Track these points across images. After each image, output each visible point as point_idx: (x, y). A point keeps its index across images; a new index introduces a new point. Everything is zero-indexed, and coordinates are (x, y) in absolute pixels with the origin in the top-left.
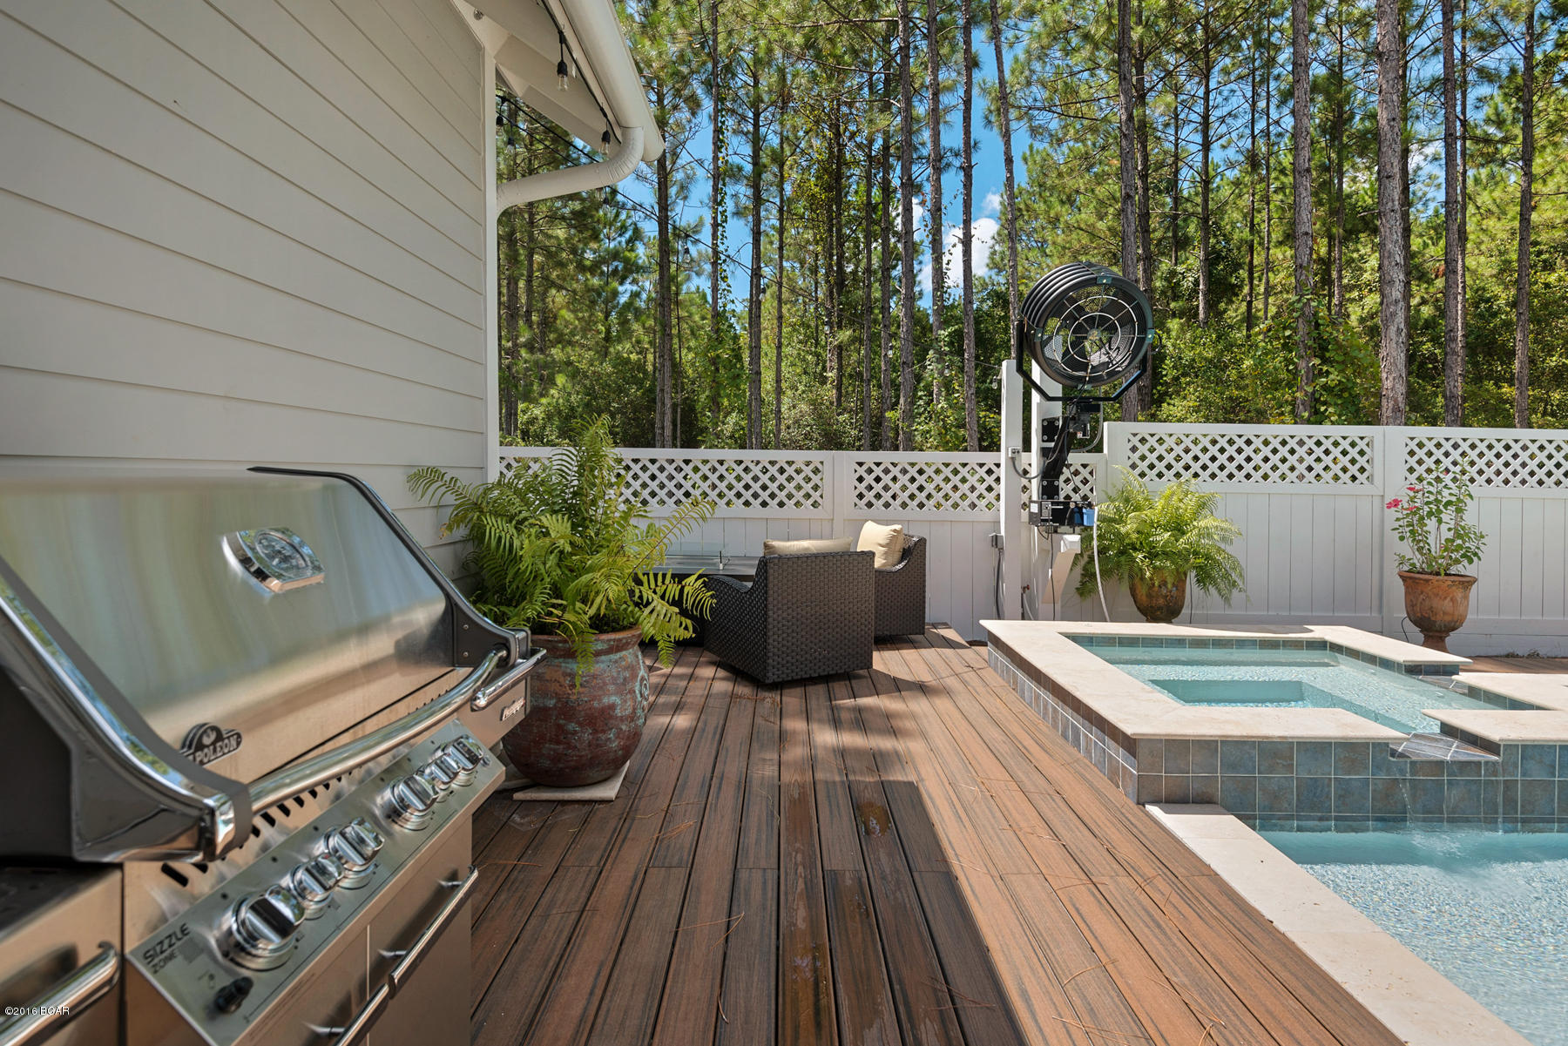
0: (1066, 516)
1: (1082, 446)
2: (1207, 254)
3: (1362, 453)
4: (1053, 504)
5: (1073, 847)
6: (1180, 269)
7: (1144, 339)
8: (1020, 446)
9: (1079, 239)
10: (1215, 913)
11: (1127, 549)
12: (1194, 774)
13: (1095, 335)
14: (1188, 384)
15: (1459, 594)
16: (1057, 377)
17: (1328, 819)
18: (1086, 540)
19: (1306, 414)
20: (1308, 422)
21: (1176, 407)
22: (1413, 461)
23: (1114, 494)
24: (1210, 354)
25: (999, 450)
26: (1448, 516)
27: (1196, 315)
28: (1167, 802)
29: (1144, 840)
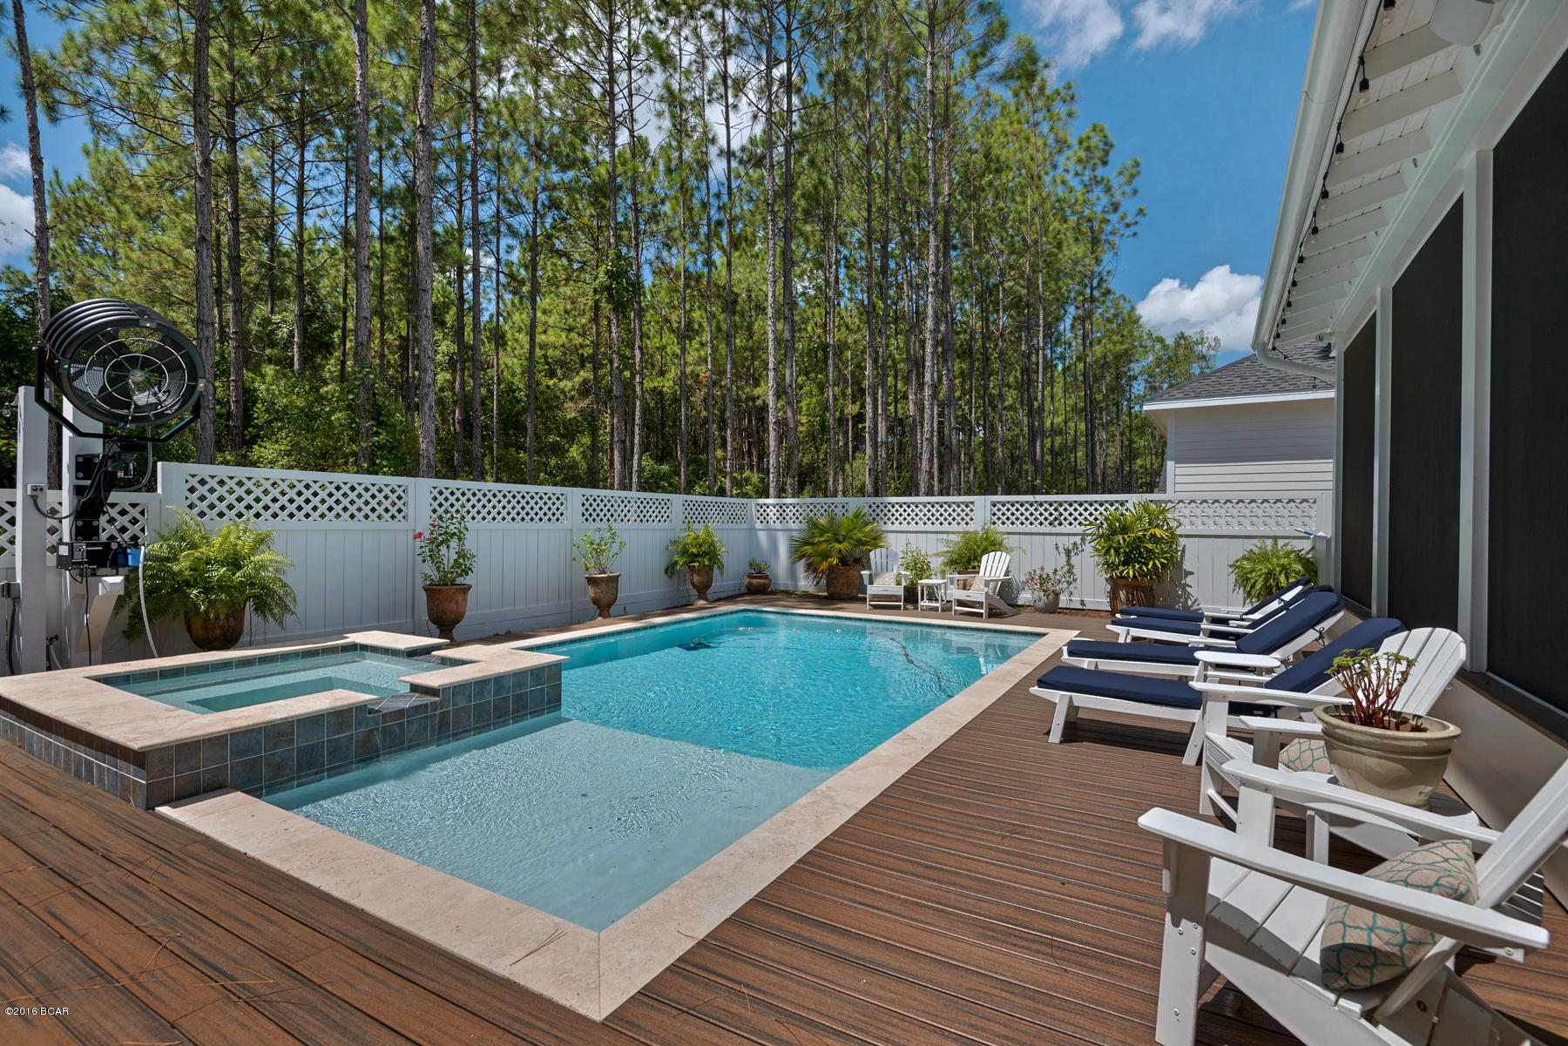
0: (107, 557)
1: (127, 485)
2: (301, 310)
3: (399, 498)
4: (88, 545)
5: (63, 867)
6: (276, 318)
7: (195, 387)
8: (44, 483)
9: (156, 261)
10: (198, 865)
11: (180, 587)
12: (204, 768)
13: (137, 376)
14: (280, 429)
15: (460, 598)
16: (98, 416)
17: (322, 772)
18: (130, 581)
19: (366, 465)
20: (368, 472)
21: (267, 450)
22: (435, 505)
23: (165, 533)
24: (300, 403)
25: (13, 485)
26: (454, 543)
27: (292, 365)
28: (178, 799)
29: (144, 835)
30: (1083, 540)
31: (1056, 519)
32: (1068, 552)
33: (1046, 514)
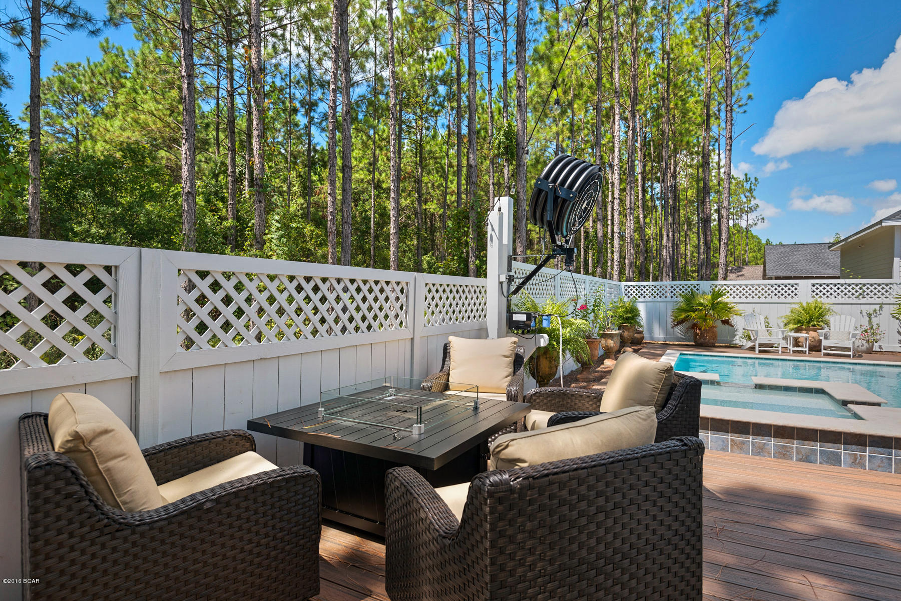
30: (881, 308)
31: (860, 294)
32: (869, 316)
33: (853, 291)
